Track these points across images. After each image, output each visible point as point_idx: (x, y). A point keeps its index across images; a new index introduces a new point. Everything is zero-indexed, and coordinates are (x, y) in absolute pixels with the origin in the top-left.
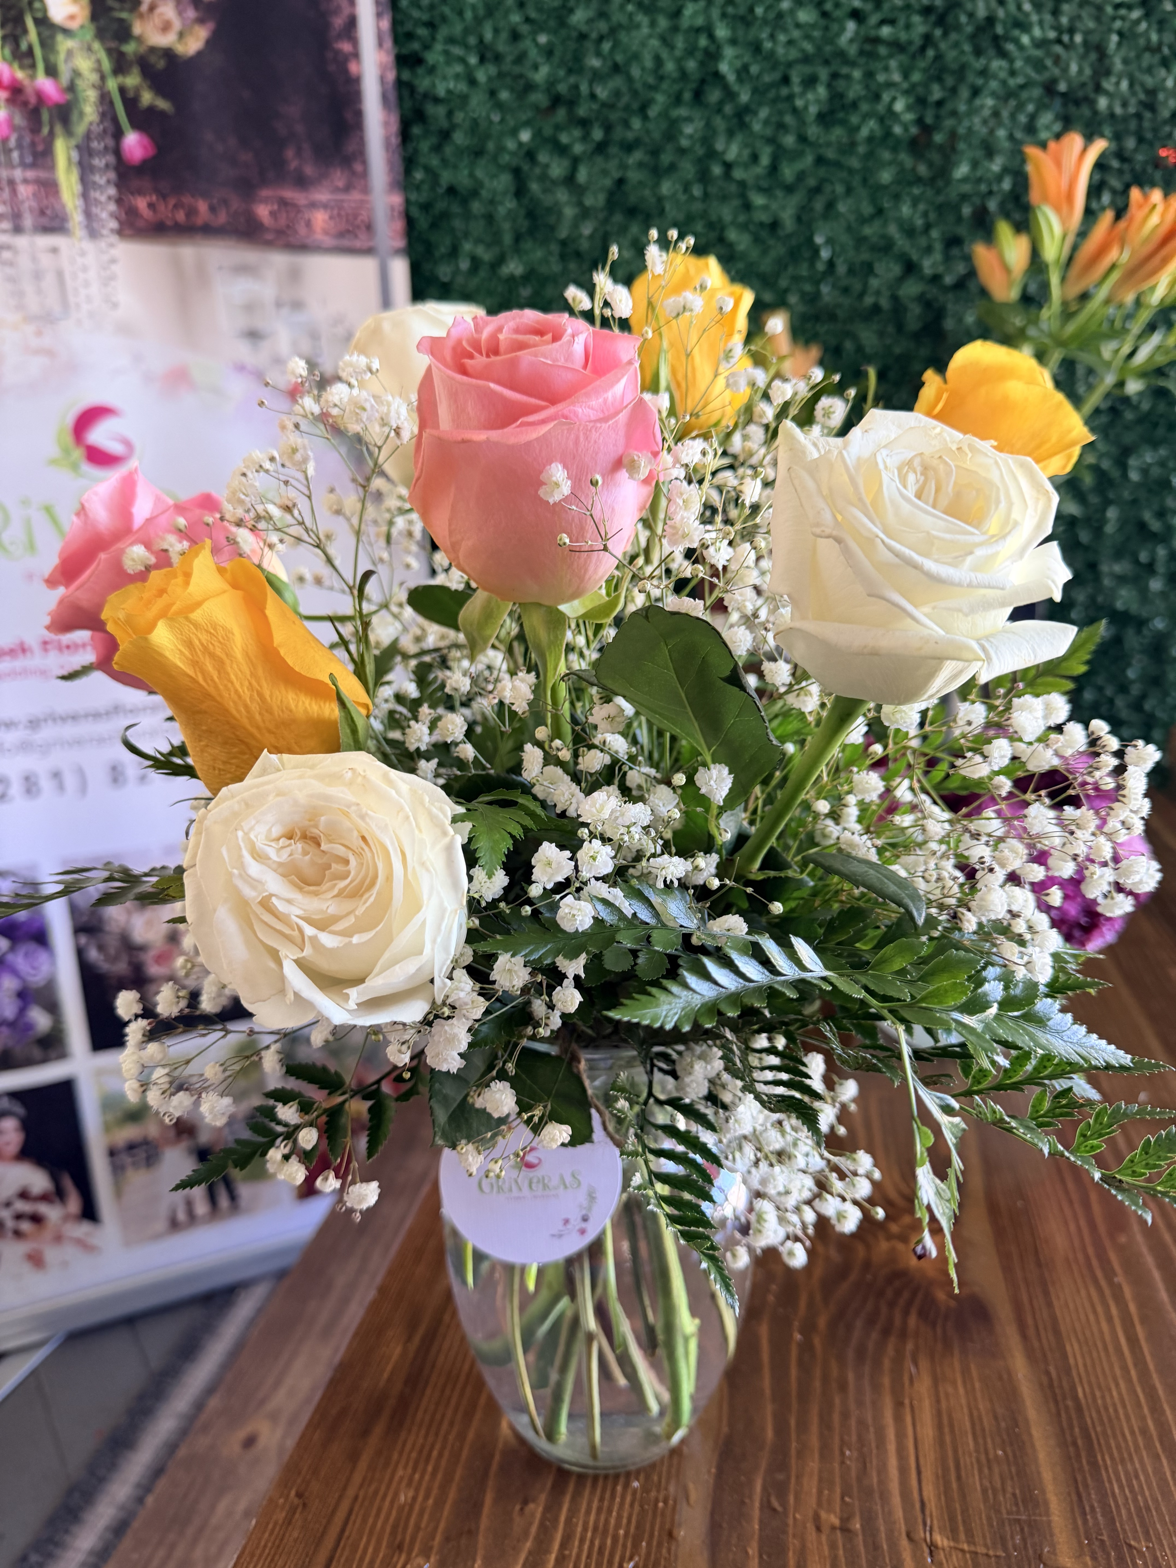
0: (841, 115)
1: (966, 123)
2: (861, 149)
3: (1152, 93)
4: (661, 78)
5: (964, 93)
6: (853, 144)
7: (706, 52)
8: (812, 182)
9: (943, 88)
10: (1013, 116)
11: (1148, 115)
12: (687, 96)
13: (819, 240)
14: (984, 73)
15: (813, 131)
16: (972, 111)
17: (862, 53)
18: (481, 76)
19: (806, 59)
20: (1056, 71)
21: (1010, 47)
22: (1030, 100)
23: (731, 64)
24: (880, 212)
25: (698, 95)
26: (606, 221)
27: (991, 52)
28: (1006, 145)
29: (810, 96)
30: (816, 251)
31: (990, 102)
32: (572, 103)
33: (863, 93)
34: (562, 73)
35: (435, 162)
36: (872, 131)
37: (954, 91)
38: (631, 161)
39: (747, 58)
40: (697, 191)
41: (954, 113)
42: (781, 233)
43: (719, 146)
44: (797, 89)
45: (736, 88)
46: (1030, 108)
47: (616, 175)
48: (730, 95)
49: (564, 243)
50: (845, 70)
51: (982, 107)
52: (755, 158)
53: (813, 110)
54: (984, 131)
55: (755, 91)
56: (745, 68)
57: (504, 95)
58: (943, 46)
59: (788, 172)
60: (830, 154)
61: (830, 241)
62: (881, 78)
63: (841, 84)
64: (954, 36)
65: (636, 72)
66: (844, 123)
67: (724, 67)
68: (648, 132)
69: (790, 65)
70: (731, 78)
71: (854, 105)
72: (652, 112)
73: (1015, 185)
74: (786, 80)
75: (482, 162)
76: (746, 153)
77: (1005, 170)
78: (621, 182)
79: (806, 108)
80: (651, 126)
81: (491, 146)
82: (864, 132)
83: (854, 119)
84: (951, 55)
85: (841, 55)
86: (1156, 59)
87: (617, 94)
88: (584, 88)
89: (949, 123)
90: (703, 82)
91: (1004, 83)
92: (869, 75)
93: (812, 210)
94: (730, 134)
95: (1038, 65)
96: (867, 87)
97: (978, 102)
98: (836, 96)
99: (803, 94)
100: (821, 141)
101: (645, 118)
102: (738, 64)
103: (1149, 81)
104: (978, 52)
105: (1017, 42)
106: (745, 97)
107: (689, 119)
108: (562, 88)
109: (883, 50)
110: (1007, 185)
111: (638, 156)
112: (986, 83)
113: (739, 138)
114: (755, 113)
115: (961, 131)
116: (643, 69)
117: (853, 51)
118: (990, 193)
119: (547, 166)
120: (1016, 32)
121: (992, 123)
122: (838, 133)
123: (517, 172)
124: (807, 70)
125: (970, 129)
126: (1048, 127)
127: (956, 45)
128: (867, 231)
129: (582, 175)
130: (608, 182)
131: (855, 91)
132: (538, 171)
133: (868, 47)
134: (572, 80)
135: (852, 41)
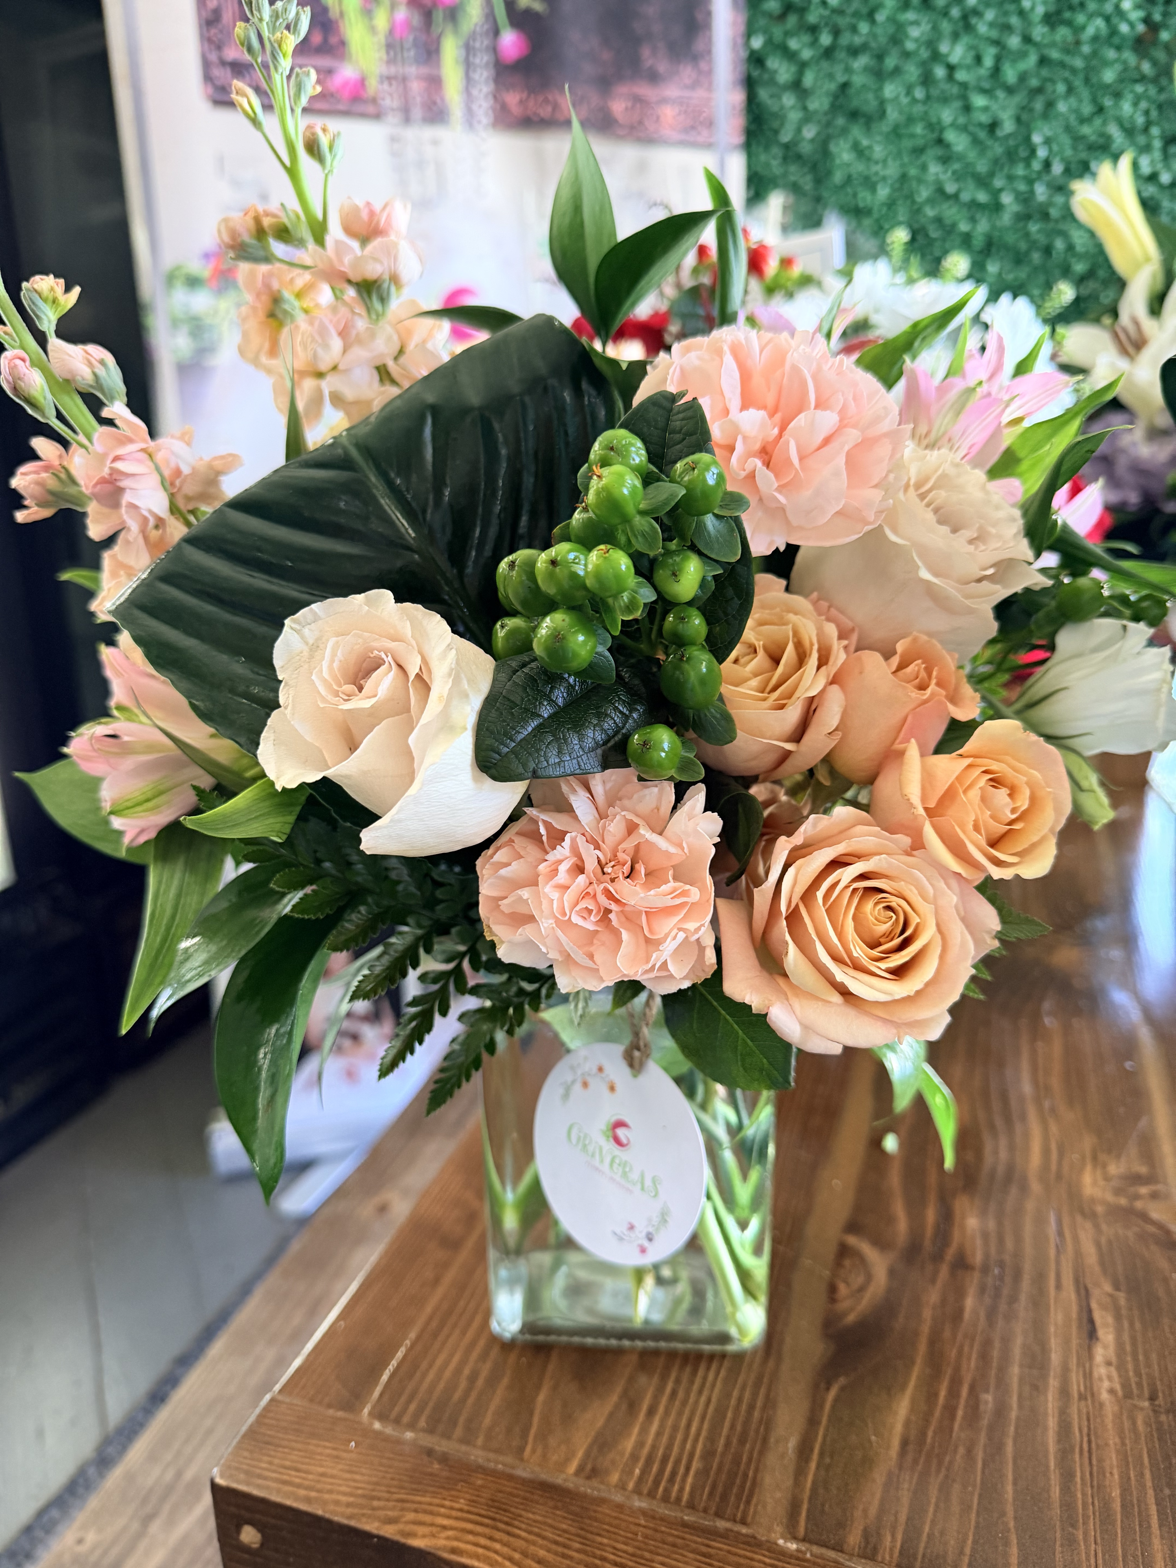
2: (1086, 49)
6: (1078, 43)
8: (1034, 82)
13: (1037, 139)
15: (1039, 32)
24: (1100, 110)
26: (828, 124)
30: (1033, 152)
32: (803, 10)
36: (1098, 29)
38: (856, 65)
40: (919, 93)
42: (1000, 133)
43: (944, 49)
47: (841, 78)
49: (787, 147)
52: (978, 59)
53: (1040, 10)
59: (1010, 74)
60: (1055, 54)
61: (1048, 141)
66: (1069, 23)
68: (875, 36)
72: (881, 17)
76: (970, 55)
78: (845, 86)
79: (1032, 9)
80: (878, 30)
82: (1090, 31)
83: (1081, 18)
93: (1031, 110)
94: (955, 36)
100: (1046, 41)
101: (873, 22)
107: (916, 23)
111: (863, 60)
113: (965, 40)
114: (982, 15)
119: (776, 71)
122: (1063, 33)
128: (1086, 130)
129: (808, 79)
130: (833, 86)
132: (766, 76)
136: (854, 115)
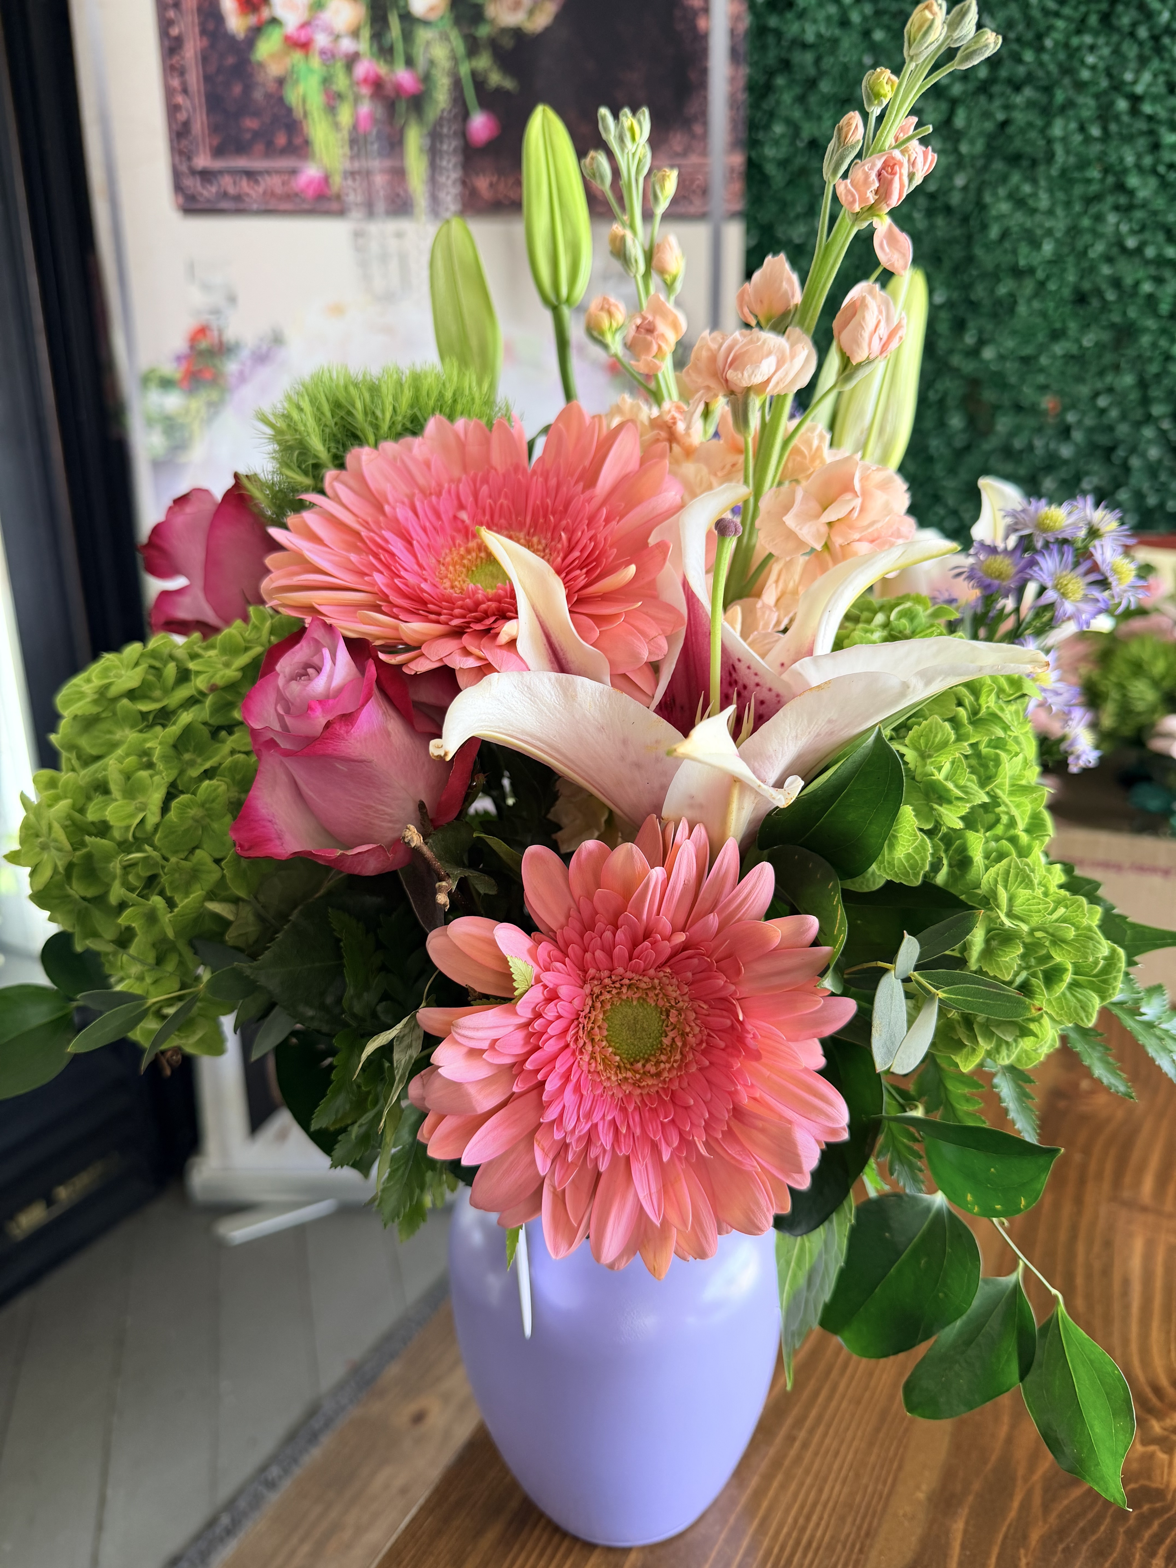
57: (879, 36)
136: (1015, 159)
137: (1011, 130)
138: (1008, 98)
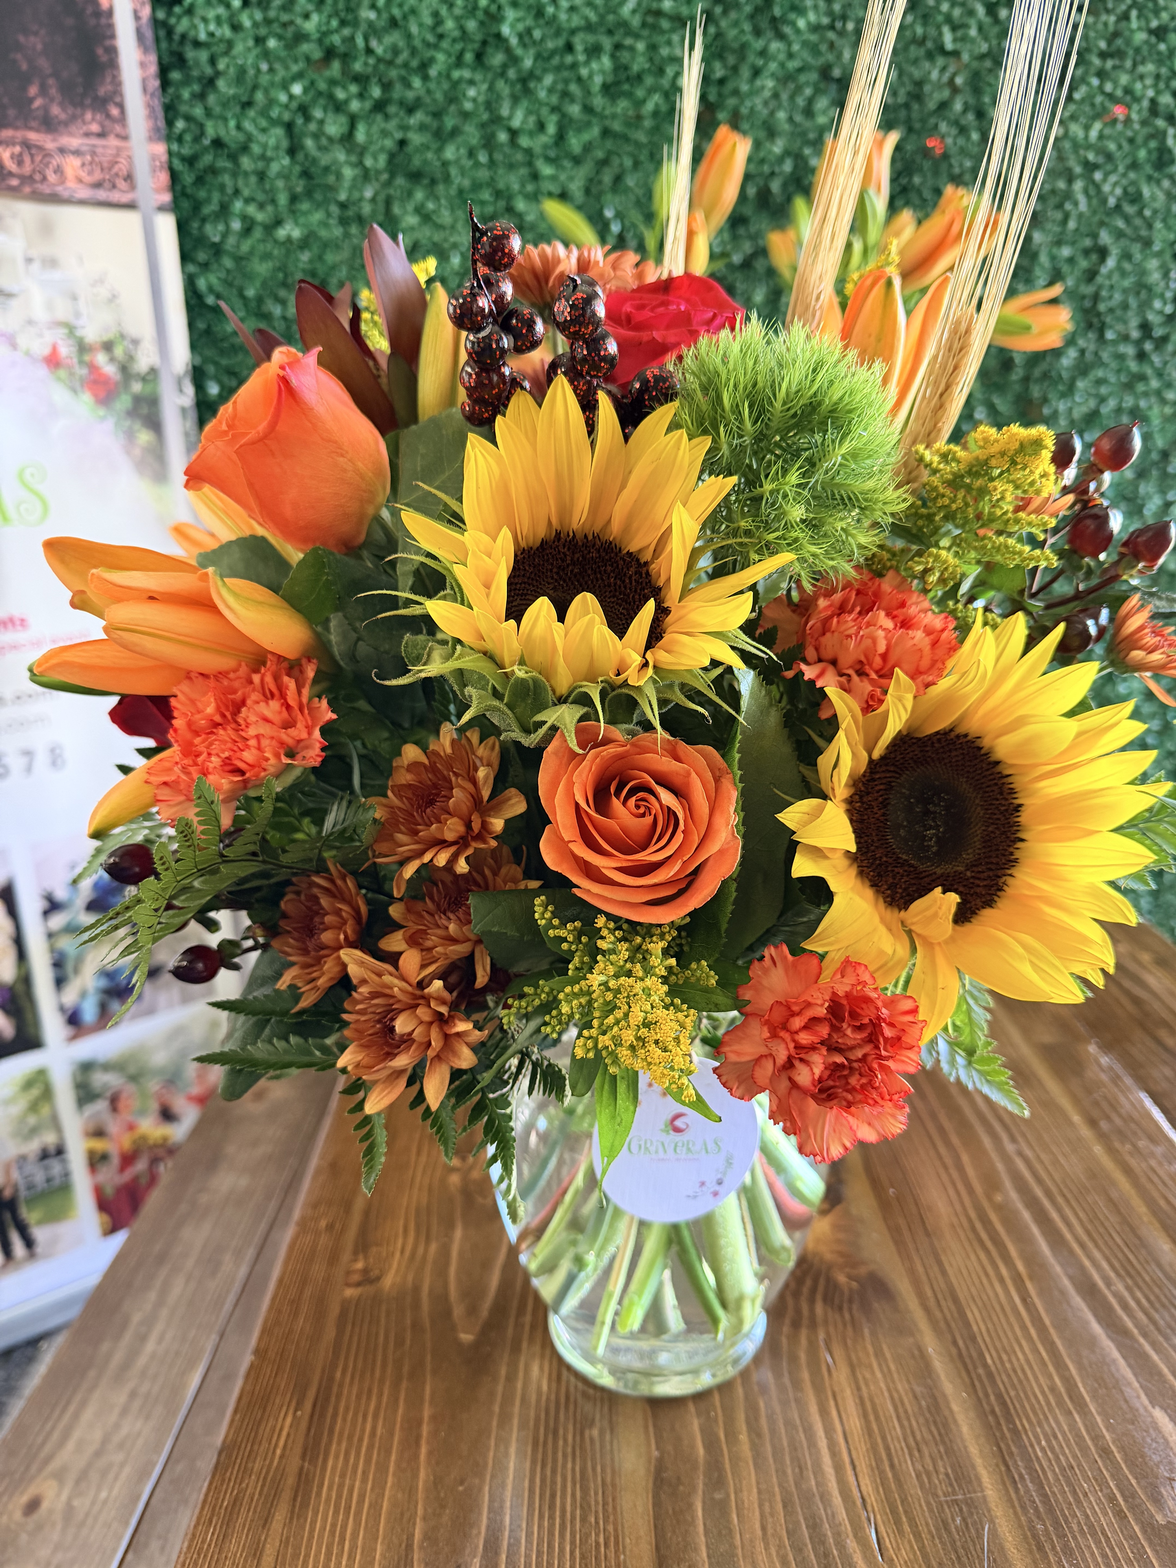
0: (626, 87)
1: (748, 104)
2: (647, 123)
3: (919, 84)
4: (441, 37)
5: (745, 72)
6: (639, 117)
7: (486, 12)
8: (600, 154)
9: (725, 66)
10: (792, 98)
11: (916, 106)
12: (469, 57)
13: (609, 213)
14: (763, 53)
15: (598, 101)
16: (754, 92)
17: (644, 25)
18: (246, 21)
19: (589, 27)
20: (830, 57)
21: (787, 30)
22: (807, 83)
23: (512, 26)
25: (479, 56)
26: (389, 183)
27: (770, 34)
28: (786, 127)
29: (594, 65)
31: (770, 84)
32: (346, 58)
33: (647, 66)
34: (334, 23)
35: (198, 111)
36: (657, 105)
37: (735, 69)
38: (412, 121)
39: (529, 22)
40: (483, 158)
41: (736, 92)
43: (505, 112)
44: (581, 58)
45: (519, 52)
46: (808, 92)
47: (397, 136)
48: (513, 60)
49: (343, 206)
50: (628, 41)
51: (763, 88)
52: (541, 126)
53: (598, 80)
54: (765, 112)
55: (538, 57)
56: (529, 31)
57: (272, 43)
58: (724, 24)
59: (575, 143)
60: (617, 126)
61: (619, 215)
62: (665, 51)
63: (625, 56)
64: (733, 15)
65: (414, 29)
66: (629, 95)
67: (506, 30)
68: (429, 92)
69: (573, 32)
70: (514, 41)
71: (639, 78)
72: (433, 72)
73: (796, 167)
74: (569, 48)
75: (252, 113)
76: (532, 119)
77: (787, 153)
78: (402, 143)
79: (591, 76)
80: (432, 86)
81: (259, 96)
82: (650, 106)
83: (640, 93)
84: (732, 33)
85: (624, 24)
86: (922, 52)
87: (396, 51)
88: (360, 41)
89: (732, 102)
90: (484, 43)
91: (782, 65)
92: (653, 48)
93: (600, 182)
94: (515, 100)
95: (814, 50)
96: (651, 60)
97: (758, 83)
98: (620, 68)
99: (587, 63)
100: (607, 112)
101: (426, 78)
102: (520, 27)
103: (917, 74)
104: (757, 32)
105: (793, 24)
106: (528, 63)
107: (471, 82)
108: (336, 39)
109: (665, 24)
110: (788, 166)
111: (419, 117)
112: (766, 64)
113: (525, 103)
114: (539, 79)
115: (744, 111)
116: (421, 25)
117: (636, 22)
118: (773, 174)
119: (321, 122)
120: (792, 16)
121: (773, 104)
122: (623, 104)
123: (289, 127)
124: (591, 39)
125: (752, 109)
126: (824, 112)
127: (736, 24)
129: (361, 135)
130: (389, 143)
131: (639, 64)
132: (313, 127)
133: (650, 20)
134: (346, 32)
135: (634, 11)
136: (415, 176)
137: (409, 149)
138: (402, 119)
